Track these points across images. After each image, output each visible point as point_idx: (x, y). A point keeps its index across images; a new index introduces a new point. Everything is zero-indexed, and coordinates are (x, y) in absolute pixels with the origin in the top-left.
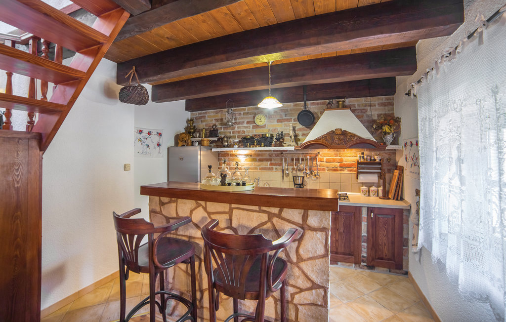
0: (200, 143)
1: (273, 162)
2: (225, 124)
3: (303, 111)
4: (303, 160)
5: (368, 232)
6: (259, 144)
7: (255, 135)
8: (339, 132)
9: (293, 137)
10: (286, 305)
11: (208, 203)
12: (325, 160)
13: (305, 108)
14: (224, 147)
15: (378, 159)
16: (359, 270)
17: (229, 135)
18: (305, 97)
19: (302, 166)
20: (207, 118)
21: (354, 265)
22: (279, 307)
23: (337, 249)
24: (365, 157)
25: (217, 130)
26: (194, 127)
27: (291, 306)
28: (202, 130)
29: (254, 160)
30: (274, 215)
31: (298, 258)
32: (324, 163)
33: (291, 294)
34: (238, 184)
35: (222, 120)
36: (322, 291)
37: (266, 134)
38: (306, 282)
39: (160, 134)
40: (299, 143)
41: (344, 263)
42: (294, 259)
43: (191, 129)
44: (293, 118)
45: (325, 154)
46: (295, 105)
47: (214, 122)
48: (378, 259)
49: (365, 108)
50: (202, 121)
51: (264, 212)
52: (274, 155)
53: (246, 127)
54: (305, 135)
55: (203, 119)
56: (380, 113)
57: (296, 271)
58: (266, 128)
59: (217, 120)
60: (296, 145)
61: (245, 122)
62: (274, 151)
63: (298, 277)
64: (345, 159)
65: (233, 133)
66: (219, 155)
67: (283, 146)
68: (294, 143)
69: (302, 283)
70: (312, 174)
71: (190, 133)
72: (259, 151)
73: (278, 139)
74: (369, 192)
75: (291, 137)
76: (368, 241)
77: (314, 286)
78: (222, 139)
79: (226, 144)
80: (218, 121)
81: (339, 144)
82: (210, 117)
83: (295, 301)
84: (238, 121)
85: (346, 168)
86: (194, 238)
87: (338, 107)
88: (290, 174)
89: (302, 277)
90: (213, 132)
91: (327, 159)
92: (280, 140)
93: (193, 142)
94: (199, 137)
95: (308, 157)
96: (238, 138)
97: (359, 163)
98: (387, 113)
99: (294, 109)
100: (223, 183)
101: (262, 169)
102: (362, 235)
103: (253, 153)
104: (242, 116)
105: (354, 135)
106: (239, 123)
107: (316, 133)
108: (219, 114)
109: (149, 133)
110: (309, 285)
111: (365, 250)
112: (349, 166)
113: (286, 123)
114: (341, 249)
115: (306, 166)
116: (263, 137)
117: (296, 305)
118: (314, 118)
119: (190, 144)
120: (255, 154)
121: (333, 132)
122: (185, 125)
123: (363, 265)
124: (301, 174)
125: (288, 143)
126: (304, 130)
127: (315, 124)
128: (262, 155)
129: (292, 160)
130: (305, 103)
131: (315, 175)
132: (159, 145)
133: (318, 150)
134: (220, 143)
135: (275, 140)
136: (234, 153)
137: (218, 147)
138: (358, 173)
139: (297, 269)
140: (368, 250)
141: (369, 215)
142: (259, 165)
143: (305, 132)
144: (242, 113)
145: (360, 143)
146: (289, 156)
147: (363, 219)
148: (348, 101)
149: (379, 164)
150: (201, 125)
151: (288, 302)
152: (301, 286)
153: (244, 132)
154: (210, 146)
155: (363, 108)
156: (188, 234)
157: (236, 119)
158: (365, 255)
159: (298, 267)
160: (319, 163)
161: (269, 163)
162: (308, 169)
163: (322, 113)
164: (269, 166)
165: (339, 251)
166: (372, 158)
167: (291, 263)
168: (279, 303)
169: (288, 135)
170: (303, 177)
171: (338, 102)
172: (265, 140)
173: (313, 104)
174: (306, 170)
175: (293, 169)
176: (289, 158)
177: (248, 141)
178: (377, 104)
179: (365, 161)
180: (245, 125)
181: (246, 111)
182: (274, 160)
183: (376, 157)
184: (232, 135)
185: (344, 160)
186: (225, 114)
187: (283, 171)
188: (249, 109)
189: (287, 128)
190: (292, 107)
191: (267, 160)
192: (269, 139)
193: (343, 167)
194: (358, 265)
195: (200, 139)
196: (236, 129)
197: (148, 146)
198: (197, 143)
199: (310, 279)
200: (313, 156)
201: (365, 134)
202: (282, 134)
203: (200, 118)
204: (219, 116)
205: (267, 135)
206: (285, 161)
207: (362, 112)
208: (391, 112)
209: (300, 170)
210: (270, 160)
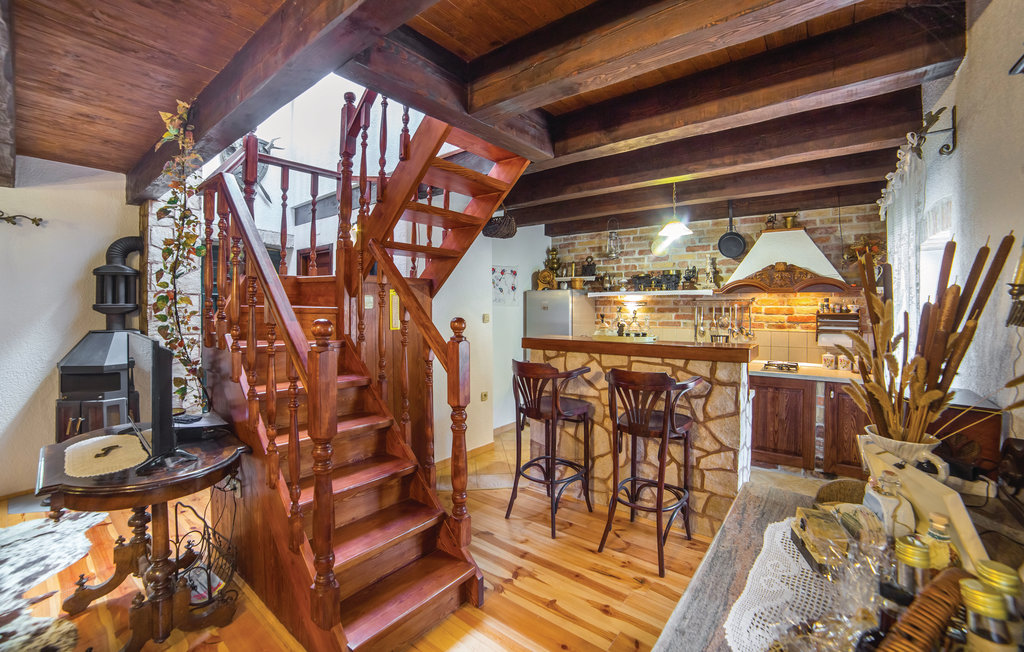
0: (571, 285)
1: (680, 313)
2: (607, 256)
3: (726, 235)
4: (727, 310)
5: (826, 420)
6: (659, 285)
7: (652, 272)
8: (782, 267)
9: (711, 275)
10: (690, 470)
11: (603, 356)
12: (763, 311)
13: (731, 229)
14: (605, 290)
15: (853, 310)
16: (811, 479)
17: (611, 271)
18: (731, 211)
19: (725, 320)
20: (577, 246)
21: (802, 471)
22: (682, 473)
23: (776, 445)
24: (831, 306)
25: (594, 265)
26: (558, 260)
27: (696, 472)
28: (570, 264)
29: (651, 310)
30: (679, 368)
31: (705, 417)
32: (763, 315)
33: (697, 458)
34: (637, 335)
35: (600, 248)
36: (731, 454)
37: (669, 271)
38: (713, 444)
39: (514, 273)
40: (722, 283)
41: (787, 467)
42: (701, 419)
43: (554, 263)
44: (712, 244)
45: (763, 302)
46: (716, 224)
47: (588, 252)
48: (843, 463)
49: (833, 225)
50: (569, 251)
51: (668, 365)
52: (682, 303)
53: (638, 260)
54: (730, 271)
55: (570, 248)
56: (860, 233)
57: (703, 431)
58: (670, 260)
59: (593, 249)
60: (716, 288)
61: (637, 252)
62: (682, 296)
63: (705, 439)
64: (796, 309)
65: (618, 268)
66: (596, 302)
67: (696, 289)
68: (713, 284)
69: (709, 445)
70: (742, 332)
71: (552, 269)
72: (660, 296)
73: (688, 279)
74: (836, 363)
75: (708, 274)
76: (825, 435)
77: (723, 448)
78: (602, 278)
79: (608, 285)
80: (594, 251)
81: (781, 286)
82: (583, 245)
83: (701, 466)
84: (624, 250)
85: (798, 323)
86: (586, 397)
87: (785, 227)
88: (708, 332)
89: (710, 438)
90: (587, 268)
91: (766, 309)
92: (691, 279)
93: (559, 283)
94: (566, 276)
95: (736, 306)
96: (626, 276)
97: (819, 316)
98: (872, 232)
99: (713, 231)
100: (620, 333)
101: (662, 324)
102: (817, 424)
103: (649, 299)
104: (632, 242)
105: (806, 272)
106: (627, 254)
107: (746, 268)
108: (596, 240)
109: (503, 273)
110: (717, 447)
111: (822, 449)
112: (804, 321)
113: (700, 252)
114: (782, 445)
115: (733, 319)
116: (664, 275)
117: (702, 470)
118: (745, 244)
119: (556, 286)
120: (652, 301)
121: (772, 267)
122: (545, 257)
123: (817, 473)
124: (723, 332)
125: (704, 284)
126: (731, 263)
127: (747, 252)
128: (663, 303)
129: (711, 310)
130: (731, 221)
131: (747, 335)
132: (513, 288)
133: (751, 296)
134: (599, 284)
135: (683, 280)
136: (619, 299)
137: (594, 290)
138: (819, 332)
139: (704, 429)
140: (825, 449)
141: (827, 394)
142: (658, 318)
143: (731, 267)
144: (631, 237)
145: (817, 284)
146: (705, 304)
147: (817, 401)
148: (802, 215)
149: (856, 317)
150: (568, 257)
151: (693, 467)
152: (708, 449)
153: (635, 267)
154: (583, 289)
155: (830, 225)
156: (578, 392)
157: (622, 247)
158: (822, 457)
159: (706, 427)
160: (753, 315)
161: (674, 315)
162: (735, 324)
163: (758, 236)
164: (673, 320)
165: (779, 447)
166: (844, 308)
167: (698, 422)
168: (682, 468)
169: (704, 271)
170: (727, 337)
171: (785, 218)
172: (668, 280)
173: (744, 221)
174: (733, 326)
175: (712, 325)
176: (705, 307)
177: (642, 281)
178: (854, 219)
179: (831, 313)
180: (637, 256)
181: (638, 235)
182: (682, 311)
183: (849, 306)
184: (616, 271)
185: (795, 311)
186: (606, 240)
187: (696, 327)
188: (642, 232)
189: (702, 261)
190: (710, 227)
191: (671, 310)
192: (674, 278)
193: (794, 321)
194: (809, 472)
195: (569, 279)
196: (623, 263)
197: (501, 290)
198: (566, 285)
199: (718, 441)
200: (744, 304)
201: (827, 270)
202: (694, 271)
203: (566, 246)
204: (596, 243)
205: (671, 273)
206: (699, 312)
207: (827, 232)
208: (880, 231)
209: (722, 326)
210: (676, 310)
